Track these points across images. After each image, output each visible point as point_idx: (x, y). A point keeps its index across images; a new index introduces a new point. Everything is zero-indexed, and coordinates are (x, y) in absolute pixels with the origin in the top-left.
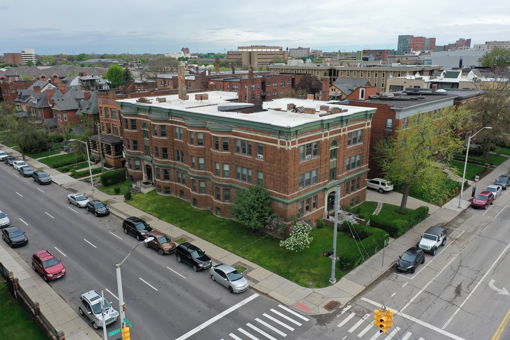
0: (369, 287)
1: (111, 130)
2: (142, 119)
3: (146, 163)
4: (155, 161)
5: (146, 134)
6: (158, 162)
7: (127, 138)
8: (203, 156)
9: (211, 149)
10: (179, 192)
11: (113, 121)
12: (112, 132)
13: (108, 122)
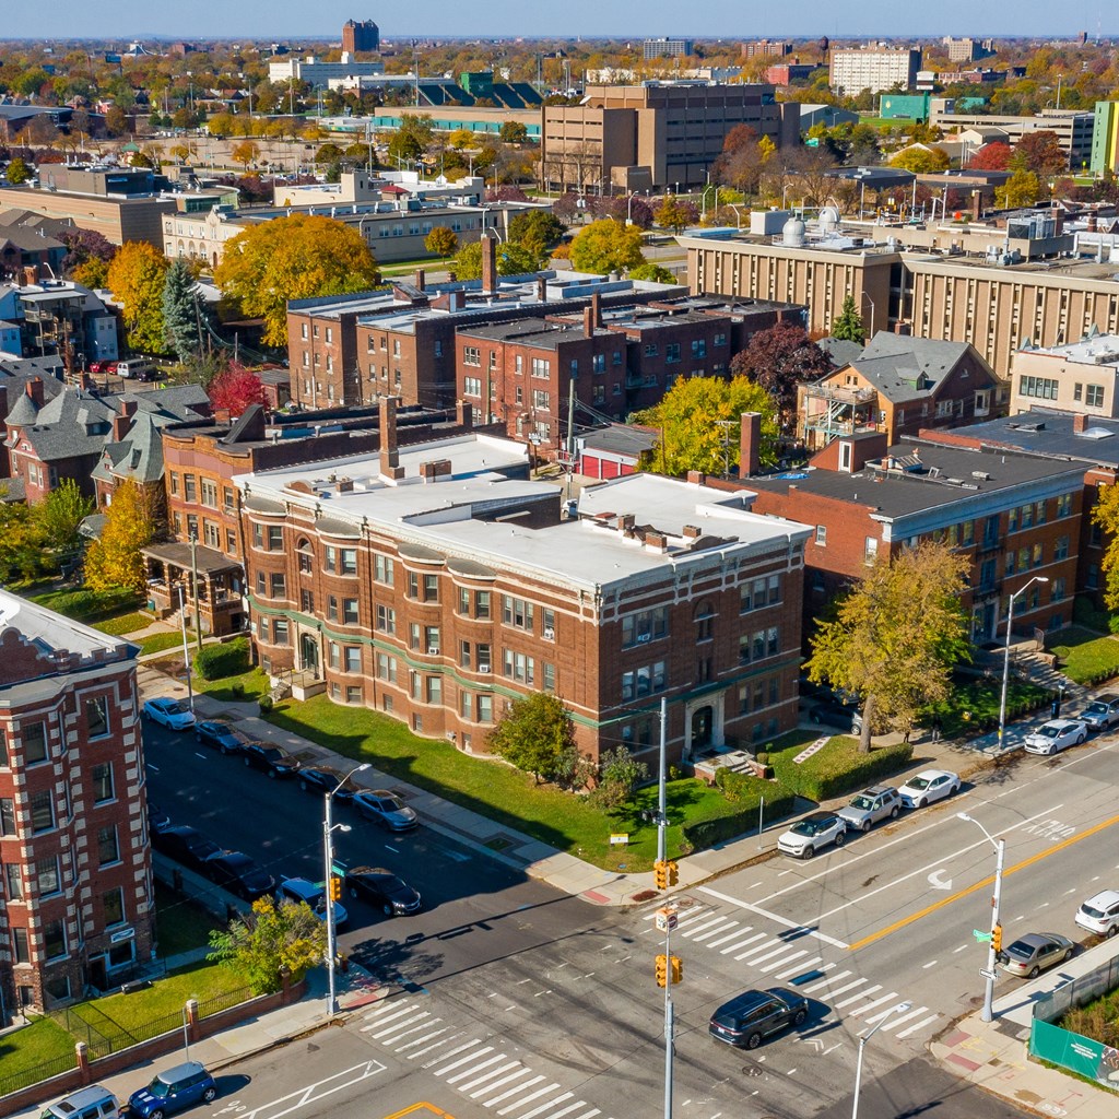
0: (717, 875)
1: (201, 530)
2: (296, 527)
3: (304, 628)
4: (328, 626)
5: (304, 563)
6: (336, 629)
7: (260, 568)
8: (437, 624)
9: (454, 611)
10: (380, 698)
11: (205, 509)
12: (201, 536)
13: (193, 512)
